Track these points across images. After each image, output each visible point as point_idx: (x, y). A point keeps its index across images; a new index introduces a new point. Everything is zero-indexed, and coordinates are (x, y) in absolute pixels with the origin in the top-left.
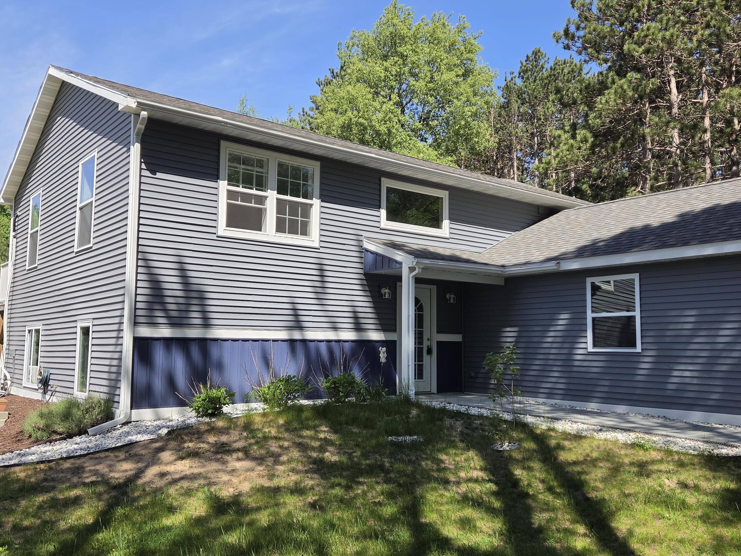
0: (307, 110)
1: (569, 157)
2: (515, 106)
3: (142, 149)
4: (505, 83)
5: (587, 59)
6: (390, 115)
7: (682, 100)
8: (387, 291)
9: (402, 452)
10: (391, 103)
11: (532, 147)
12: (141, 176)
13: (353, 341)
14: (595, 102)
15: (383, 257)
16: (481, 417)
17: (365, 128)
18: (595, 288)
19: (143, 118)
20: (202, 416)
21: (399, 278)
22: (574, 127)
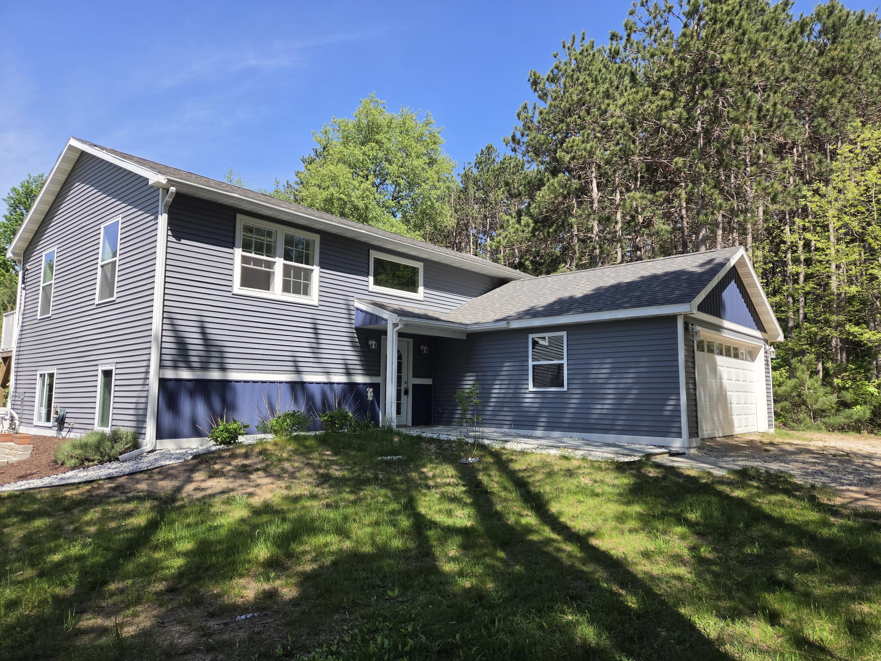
0: (292, 183)
1: (516, 238)
2: (471, 191)
3: (169, 218)
4: (464, 171)
5: (530, 160)
6: (367, 193)
7: (601, 196)
8: (374, 342)
9: (390, 467)
10: (368, 182)
11: (484, 226)
12: (167, 241)
13: (345, 384)
14: (535, 196)
15: (372, 314)
16: (449, 441)
17: (345, 203)
18: (535, 343)
19: (172, 193)
20: (220, 444)
21: (385, 333)
22: (519, 213)
